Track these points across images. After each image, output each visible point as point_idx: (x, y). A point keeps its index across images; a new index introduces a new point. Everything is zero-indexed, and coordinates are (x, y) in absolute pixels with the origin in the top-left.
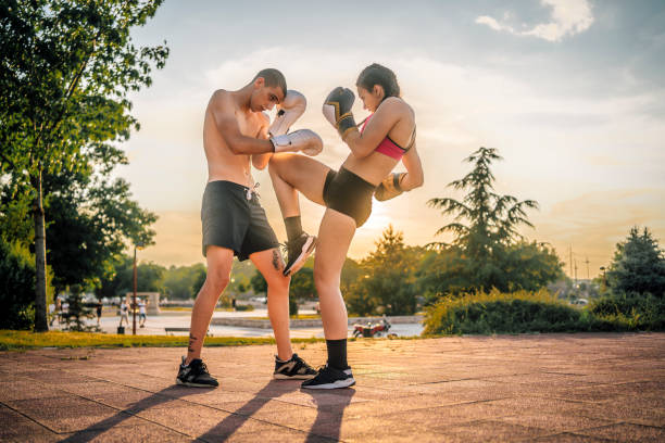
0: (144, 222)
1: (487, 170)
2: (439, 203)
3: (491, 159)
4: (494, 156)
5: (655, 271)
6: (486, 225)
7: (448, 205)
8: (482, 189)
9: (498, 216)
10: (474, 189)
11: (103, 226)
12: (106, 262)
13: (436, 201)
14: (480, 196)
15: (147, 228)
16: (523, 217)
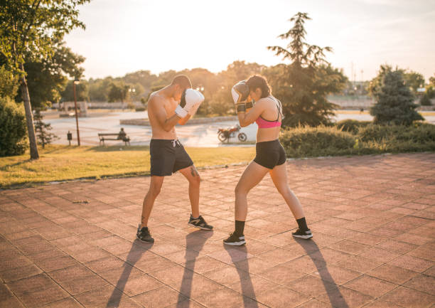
0: (76, 62)
1: (302, 27)
2: (271, 49)
3: (304, 19)
4: (306, 18)
5: (400, 93)
6: (301, 63)
7: (277, 50)
8: (299, 39)
9: (308, 57)
10: (293, 40)
11: (48, 65)
12: (53, 90)
13: (269, 48)
14: (297, 45)
15: (79, 66)
16: (323, 58)
